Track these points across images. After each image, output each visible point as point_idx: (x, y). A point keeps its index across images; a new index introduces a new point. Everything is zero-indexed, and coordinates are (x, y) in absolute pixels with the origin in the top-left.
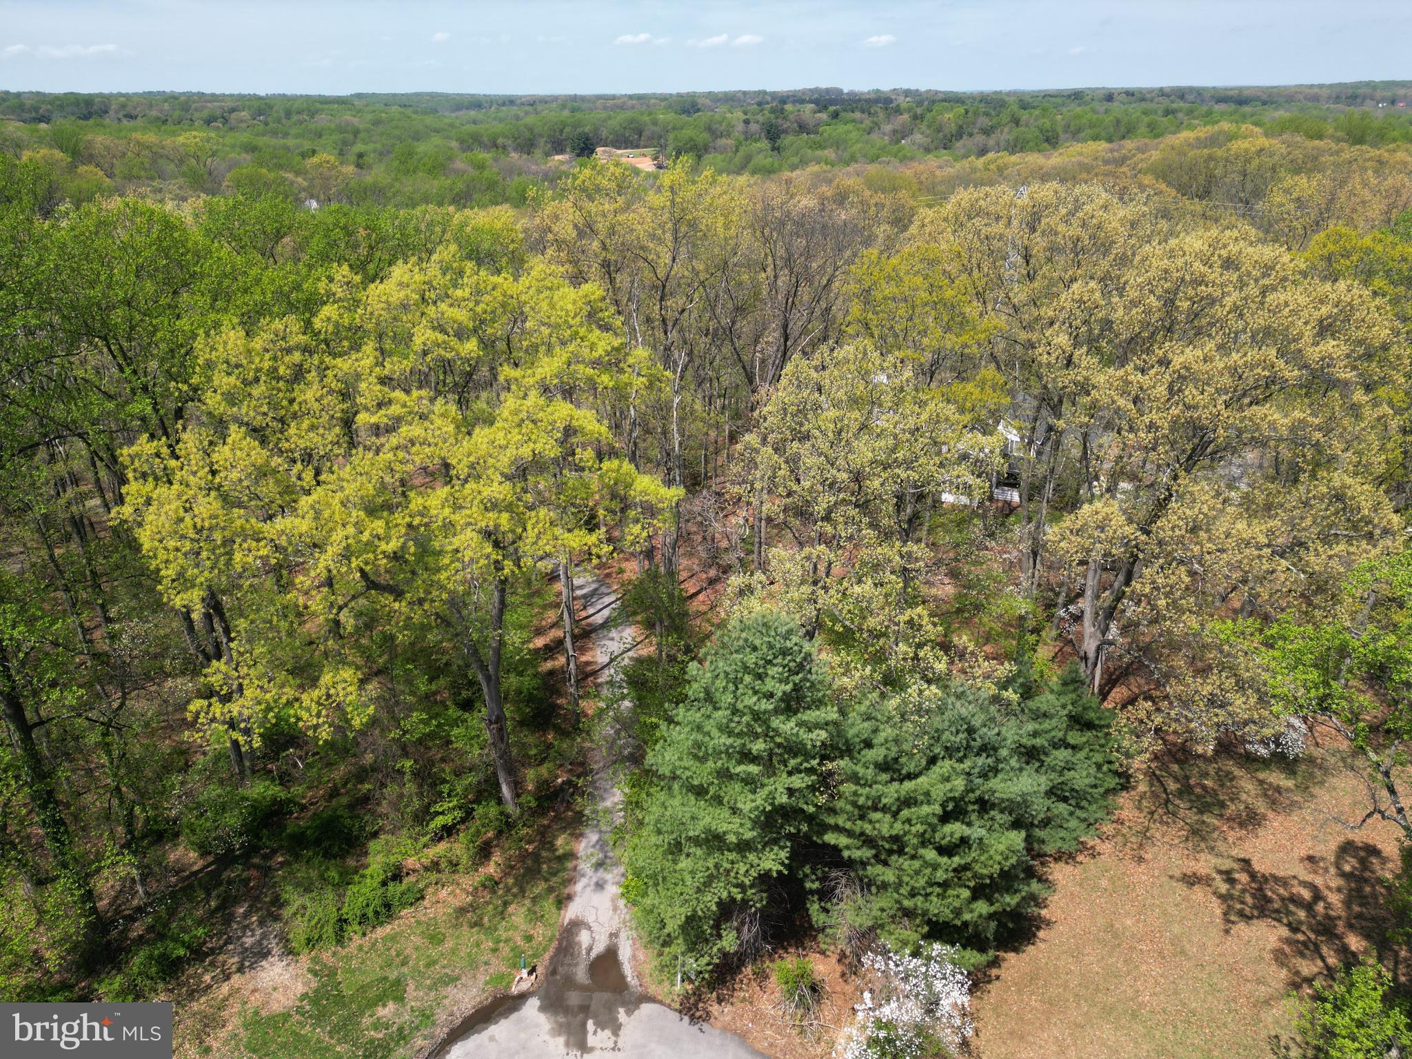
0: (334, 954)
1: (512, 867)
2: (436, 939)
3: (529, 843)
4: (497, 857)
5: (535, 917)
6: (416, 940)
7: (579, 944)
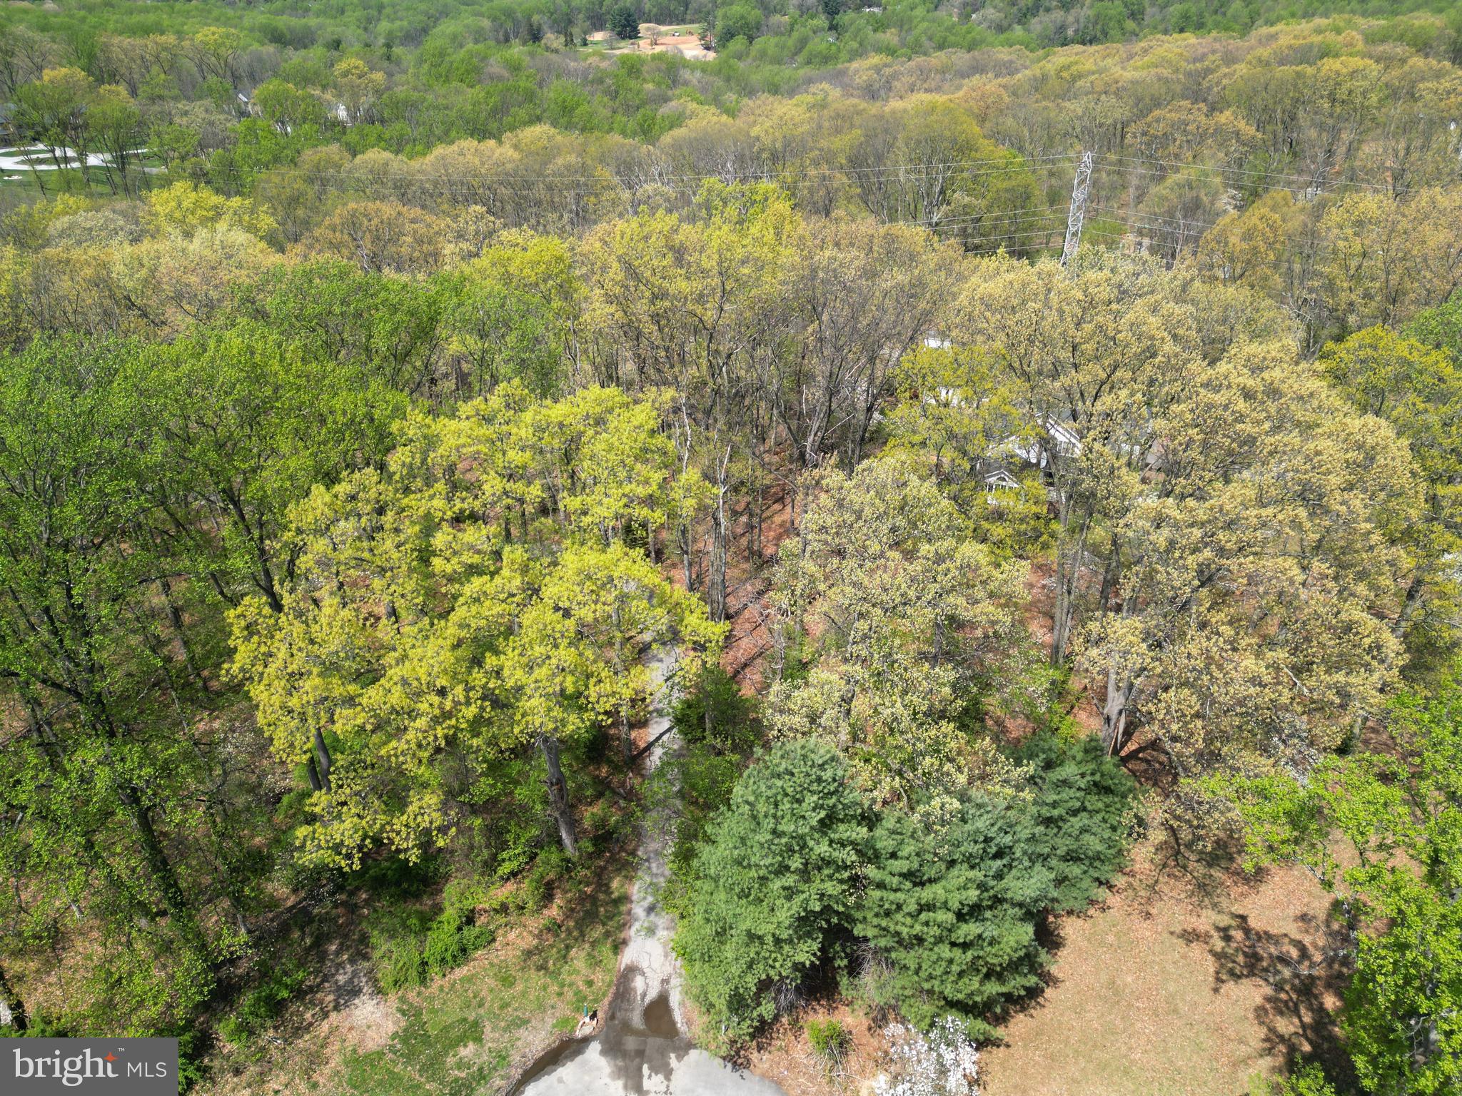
0: (419, 994)
1: (572, 910)
2: (508, 981)
3: (587, 885)
4: (558, 901)
5: (595, 962)
6: (491, 982)
7: (634, 990)
